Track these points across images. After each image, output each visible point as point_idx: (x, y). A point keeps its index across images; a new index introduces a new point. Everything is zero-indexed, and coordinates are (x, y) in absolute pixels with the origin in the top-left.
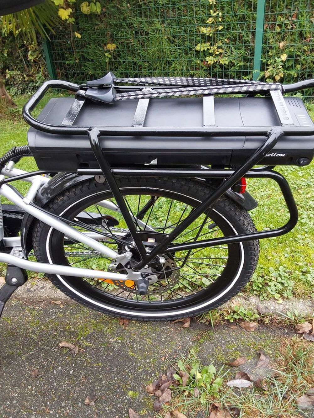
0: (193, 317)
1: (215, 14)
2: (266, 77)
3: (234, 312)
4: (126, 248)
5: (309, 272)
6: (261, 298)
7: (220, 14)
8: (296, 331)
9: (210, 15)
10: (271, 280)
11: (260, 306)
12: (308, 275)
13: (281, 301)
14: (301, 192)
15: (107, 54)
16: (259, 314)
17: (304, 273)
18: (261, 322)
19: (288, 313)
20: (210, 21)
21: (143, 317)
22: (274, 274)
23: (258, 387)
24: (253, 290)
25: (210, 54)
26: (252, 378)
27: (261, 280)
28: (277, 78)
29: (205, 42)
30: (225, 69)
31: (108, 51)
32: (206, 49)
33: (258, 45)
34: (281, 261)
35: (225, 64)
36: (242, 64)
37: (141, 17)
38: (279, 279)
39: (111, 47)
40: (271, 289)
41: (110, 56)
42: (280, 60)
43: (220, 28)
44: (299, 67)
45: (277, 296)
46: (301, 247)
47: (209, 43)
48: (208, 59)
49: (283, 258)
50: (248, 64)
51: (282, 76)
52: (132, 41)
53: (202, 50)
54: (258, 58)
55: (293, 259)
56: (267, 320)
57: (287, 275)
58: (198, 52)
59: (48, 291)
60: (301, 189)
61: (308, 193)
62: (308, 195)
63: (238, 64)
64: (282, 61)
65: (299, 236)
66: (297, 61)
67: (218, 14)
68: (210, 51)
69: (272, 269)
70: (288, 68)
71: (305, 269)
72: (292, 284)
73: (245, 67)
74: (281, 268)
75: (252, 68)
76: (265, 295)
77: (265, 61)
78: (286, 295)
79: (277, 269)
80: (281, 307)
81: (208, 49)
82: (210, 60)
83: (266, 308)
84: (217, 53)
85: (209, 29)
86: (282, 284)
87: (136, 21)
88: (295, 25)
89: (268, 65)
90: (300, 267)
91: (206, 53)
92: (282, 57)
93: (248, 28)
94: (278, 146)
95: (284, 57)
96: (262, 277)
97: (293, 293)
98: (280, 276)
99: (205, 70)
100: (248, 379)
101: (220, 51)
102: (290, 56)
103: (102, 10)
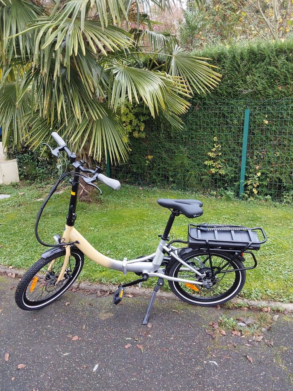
0: (222, 305)
1: (217, 147)
2: (248, 184)
3: (238, 304)
4: (205, 272)
5: (268, 291)
6: (249, 299)
7: (220, 146)
8: (262, 311)
9: (214, 147)
10: (252, 293)
11: (248, 302)
12: (267, 291)
13: (256, 301)
14: (266, 257)
15: (147, 162)
16: (248, 305)
17: (266, 291)
18: (249, 308)
19: (259, 305)
20: (214, 149)
21: (202, 304)
22: (253, 291)
23: (248, 326)
24: (245, 296)
25: (214, 167)
26: (246, 323)
27: (249, 293)
28: (255, 186)
29: (210, 160)
30: (223, 177)
31: (148, 159)
32: (211, 165)
33: (243, 166)
34: (257, 286)
35: (222, 174)
36: (233, 175)
37: (171, 143)
38: (256, 293)
39: (150, 157)
40: (253, 296)
41: (149, 162)
42: (256, 176)
43: (220, 154)
44: (268, 179)
45: (255, 299)
46: (265, 281)
47: (212, 161)
48: (212, 170)
49: (257, 285)
50: (237, 175)
51: (258, 185)
52: (164, 155)
53: (208, 165)
54: (243, 173)
55: (262, 286)
56: (251, 307)
57: (259, 291)
58: (206, 166)
59: (159, 293)
60: (267, 256)
61: (269, 258)
62: (270, 259)
63: (231, 175)
64: (258, 177)
65: (265, 277)
66: (267, 177)
67: (219, 146)
68: (213, 166)
69: (253, 289)
70: (262, 180)
71: (266, 289)
72: (261, 294)
73: (235, 177)
74: (256, 289)
75: (239, 177)
76: (250, 298)
77: (247, 175)
78: (258, 298)
79: (255, 289)
80: (257, 303)
81: (212, 164)
82: (213, 171)
83: (251, 303)
84: (218, 167)
85: (213, 153)
86: (257, 295)
87: (167, 145)
88: (266, 156)
89: (249, 177)
90: (264, 288)
91: (211, 167)
92: (257, 174)
93: (237, 155)
94: (251, 246)
95: (259, 174)
96: (249, 292)
97: (261, 298)
98: (256, 291)
99: (210, 176)
100: (245, 323)
101: (220, 166)
102: (263, 174)
103: (146, 136)
